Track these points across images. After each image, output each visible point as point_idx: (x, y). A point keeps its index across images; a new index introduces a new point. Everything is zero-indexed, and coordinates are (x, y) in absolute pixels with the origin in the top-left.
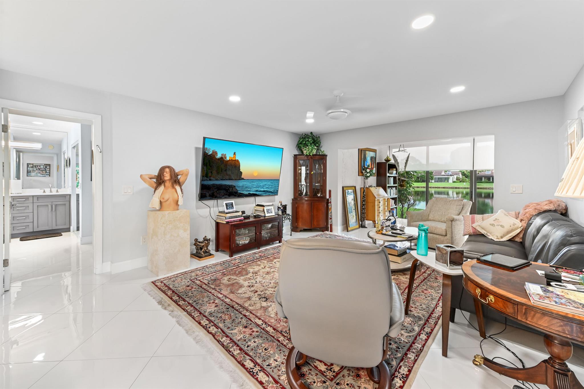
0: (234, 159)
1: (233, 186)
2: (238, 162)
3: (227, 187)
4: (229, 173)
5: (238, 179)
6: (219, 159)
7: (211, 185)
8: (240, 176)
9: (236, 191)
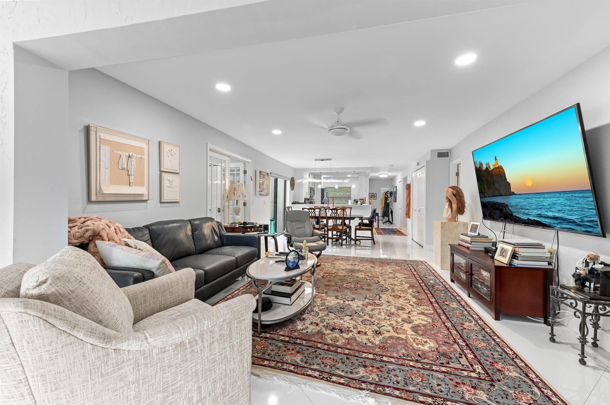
0: (497, 166)
1: (505, 205)
2: (501, 168)
3: (500, 206)
4: (497, 186)
5: (508, 194)
6: (485, 171)
7: (487, 202)
8: (509, 190)
9: (510, 213)
